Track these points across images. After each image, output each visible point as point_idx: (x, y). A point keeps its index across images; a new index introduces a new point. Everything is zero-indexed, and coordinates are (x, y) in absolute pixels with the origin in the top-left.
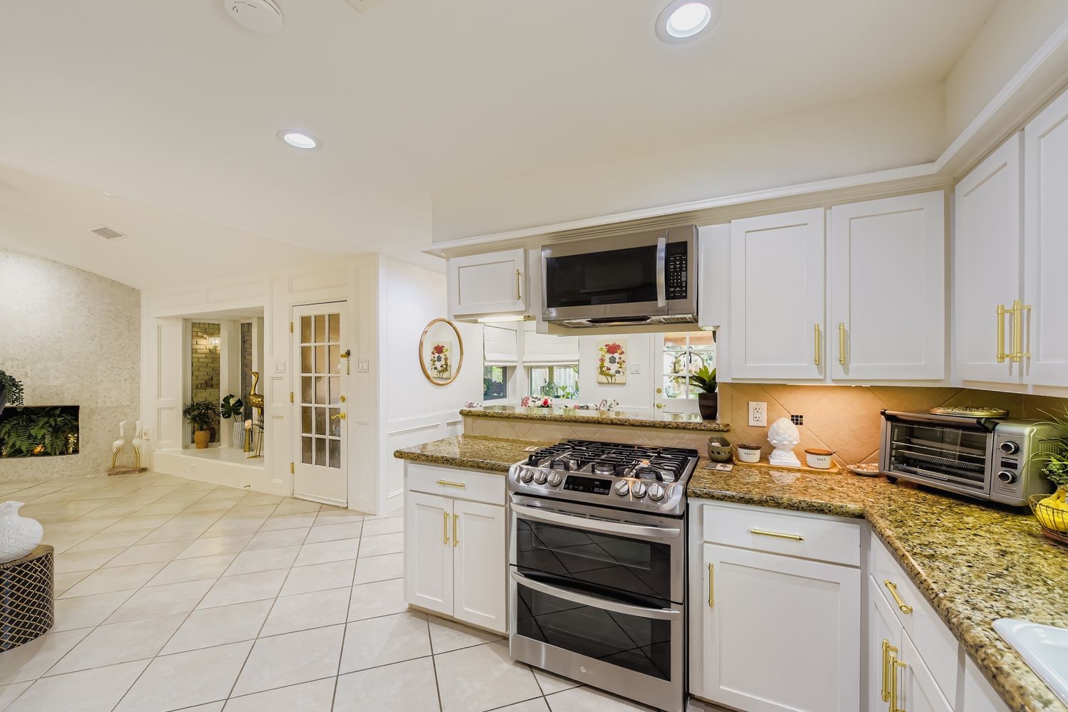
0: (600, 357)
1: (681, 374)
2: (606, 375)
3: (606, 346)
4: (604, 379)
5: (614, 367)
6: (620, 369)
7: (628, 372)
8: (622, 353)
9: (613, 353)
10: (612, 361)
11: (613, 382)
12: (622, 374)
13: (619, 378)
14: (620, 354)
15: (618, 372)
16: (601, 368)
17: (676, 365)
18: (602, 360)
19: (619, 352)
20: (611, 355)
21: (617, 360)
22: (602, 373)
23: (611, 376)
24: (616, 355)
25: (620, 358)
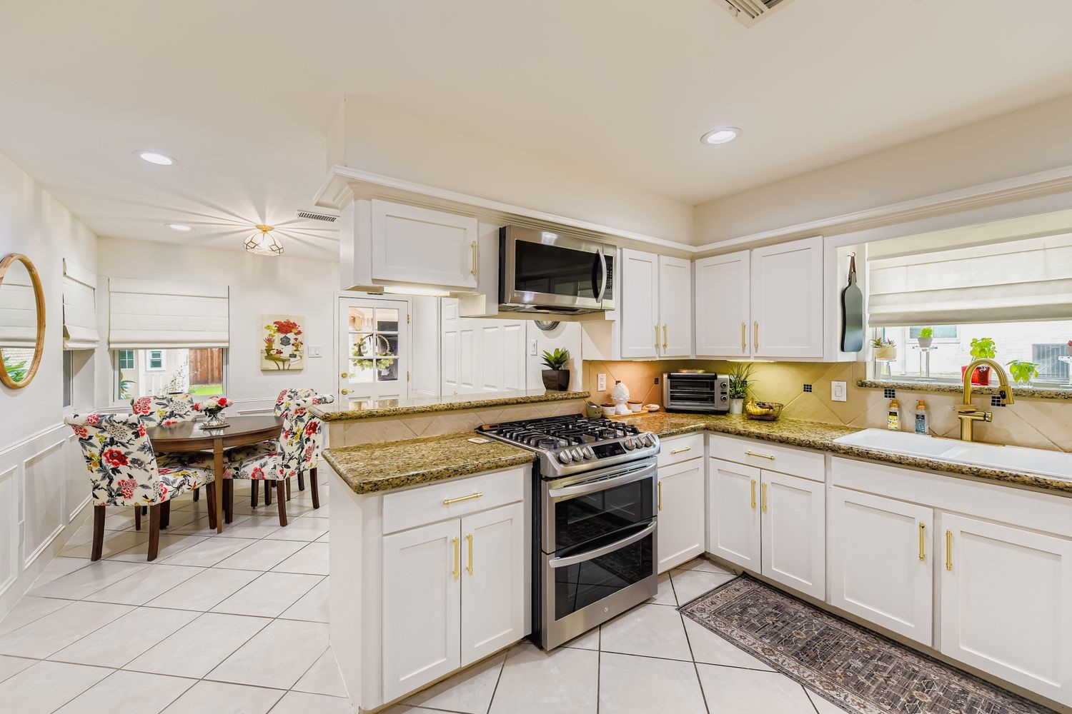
0: (266, 337)
1: (366, 356)
2: (275, 360)
3: (275, 323)
4: (272, 365)
5: (287, 351)
6: (295, 353)
7: (305, 356)
8: (299, 333)
9: (287, 332)
10: (285, 342)
11: (286, 367)
12: (298, 358)
13: (294, 363)
14: (295, 334)
15: (293, 356)
16: (268, 351)
17: (361, 347)
18: (270, 341)
19: (295, 331)
20: (282, 336)
21: (292, 341)
22: (269, 357)
23: (284, 361)
24: (291, 336)
25: (296, 339)
